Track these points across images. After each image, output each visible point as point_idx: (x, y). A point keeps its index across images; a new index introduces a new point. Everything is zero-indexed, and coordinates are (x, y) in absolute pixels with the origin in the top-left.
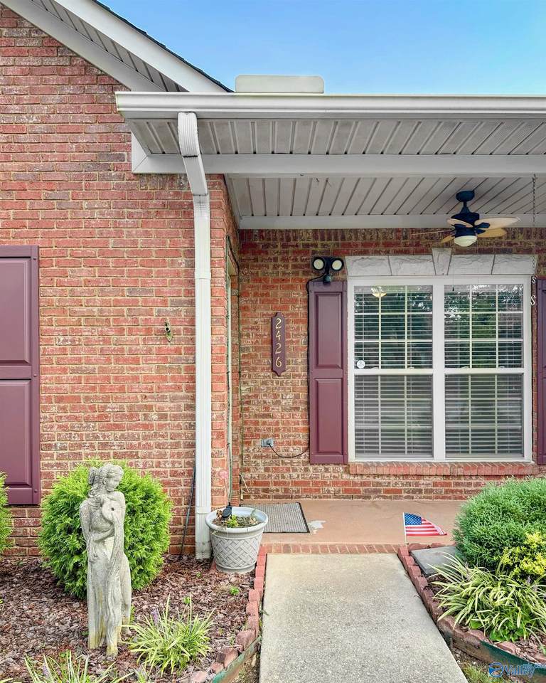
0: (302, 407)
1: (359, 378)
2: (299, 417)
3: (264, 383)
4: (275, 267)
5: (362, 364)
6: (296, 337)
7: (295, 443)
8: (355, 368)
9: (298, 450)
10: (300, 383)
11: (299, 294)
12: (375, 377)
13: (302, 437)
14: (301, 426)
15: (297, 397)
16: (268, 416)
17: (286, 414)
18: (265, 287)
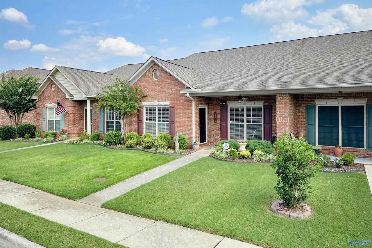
0: (220, 129)
1: (230, 124)
2: (219, 131)
3: (213, 125)
4: (215, 103)
5: (231, 121)
6: (219, 116)
7: (219, 136)
8: (230, 122)
9: (219, 137)
10: (219, 125)
11: (219, 108)
12: (234, 124)
13: (220, 135)
14: (219, 133)
15: (219, 127)
16: (214, 131)
17: (217, 130)
18: (213, 107)
